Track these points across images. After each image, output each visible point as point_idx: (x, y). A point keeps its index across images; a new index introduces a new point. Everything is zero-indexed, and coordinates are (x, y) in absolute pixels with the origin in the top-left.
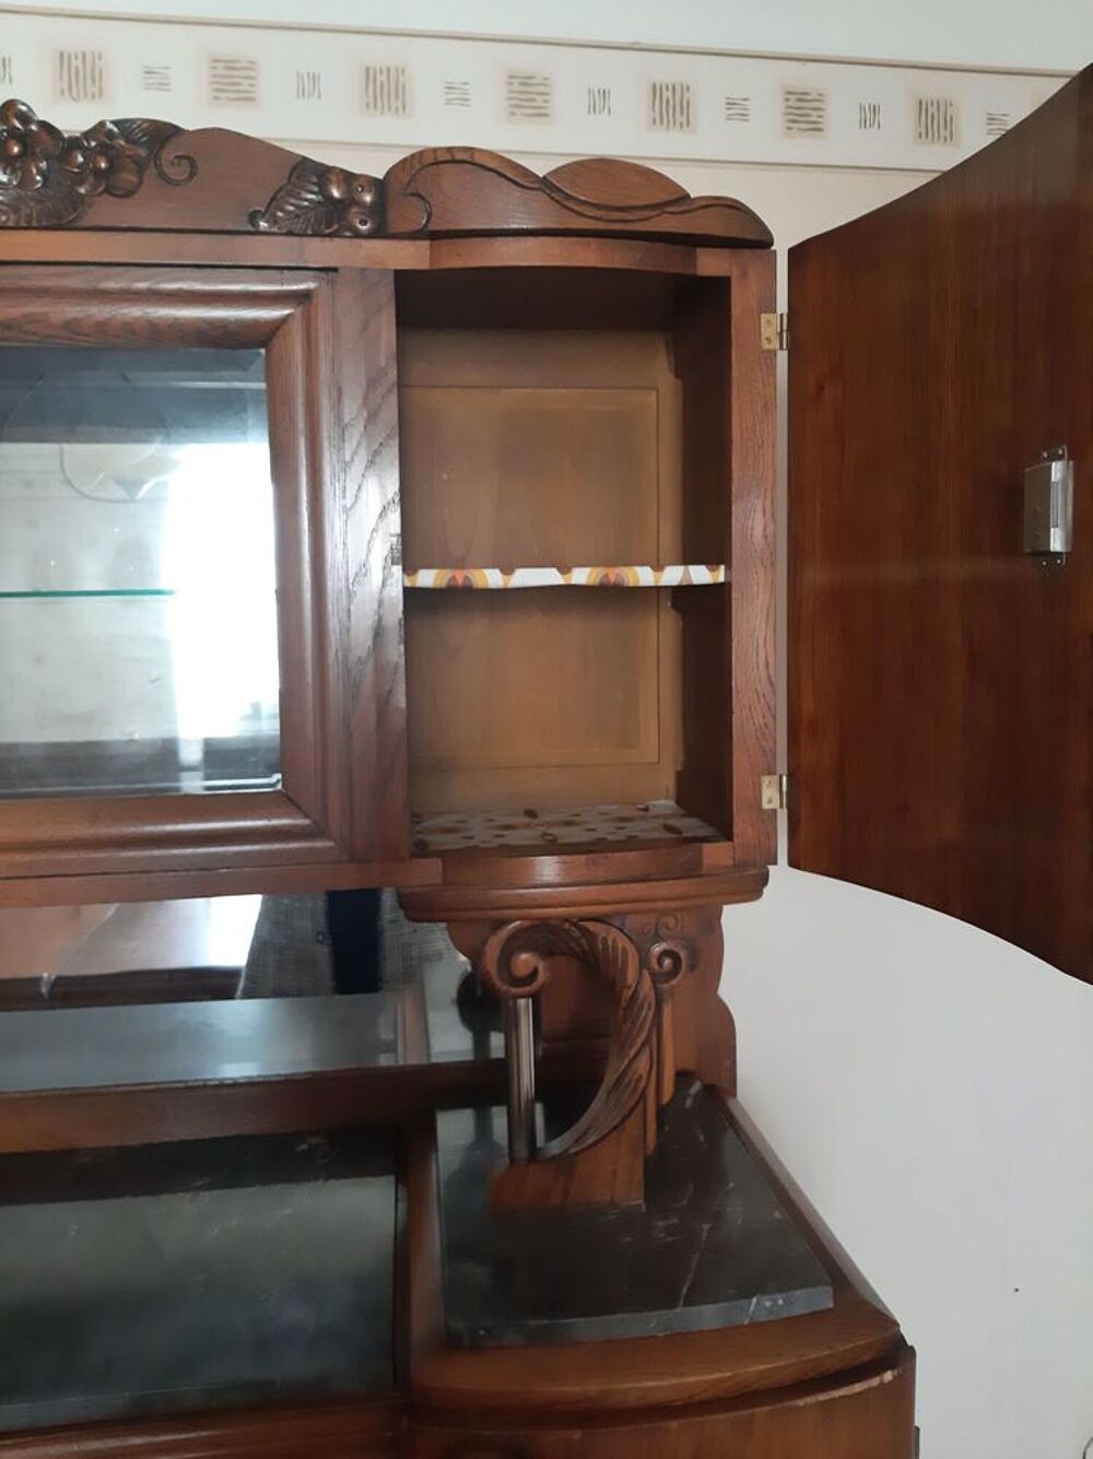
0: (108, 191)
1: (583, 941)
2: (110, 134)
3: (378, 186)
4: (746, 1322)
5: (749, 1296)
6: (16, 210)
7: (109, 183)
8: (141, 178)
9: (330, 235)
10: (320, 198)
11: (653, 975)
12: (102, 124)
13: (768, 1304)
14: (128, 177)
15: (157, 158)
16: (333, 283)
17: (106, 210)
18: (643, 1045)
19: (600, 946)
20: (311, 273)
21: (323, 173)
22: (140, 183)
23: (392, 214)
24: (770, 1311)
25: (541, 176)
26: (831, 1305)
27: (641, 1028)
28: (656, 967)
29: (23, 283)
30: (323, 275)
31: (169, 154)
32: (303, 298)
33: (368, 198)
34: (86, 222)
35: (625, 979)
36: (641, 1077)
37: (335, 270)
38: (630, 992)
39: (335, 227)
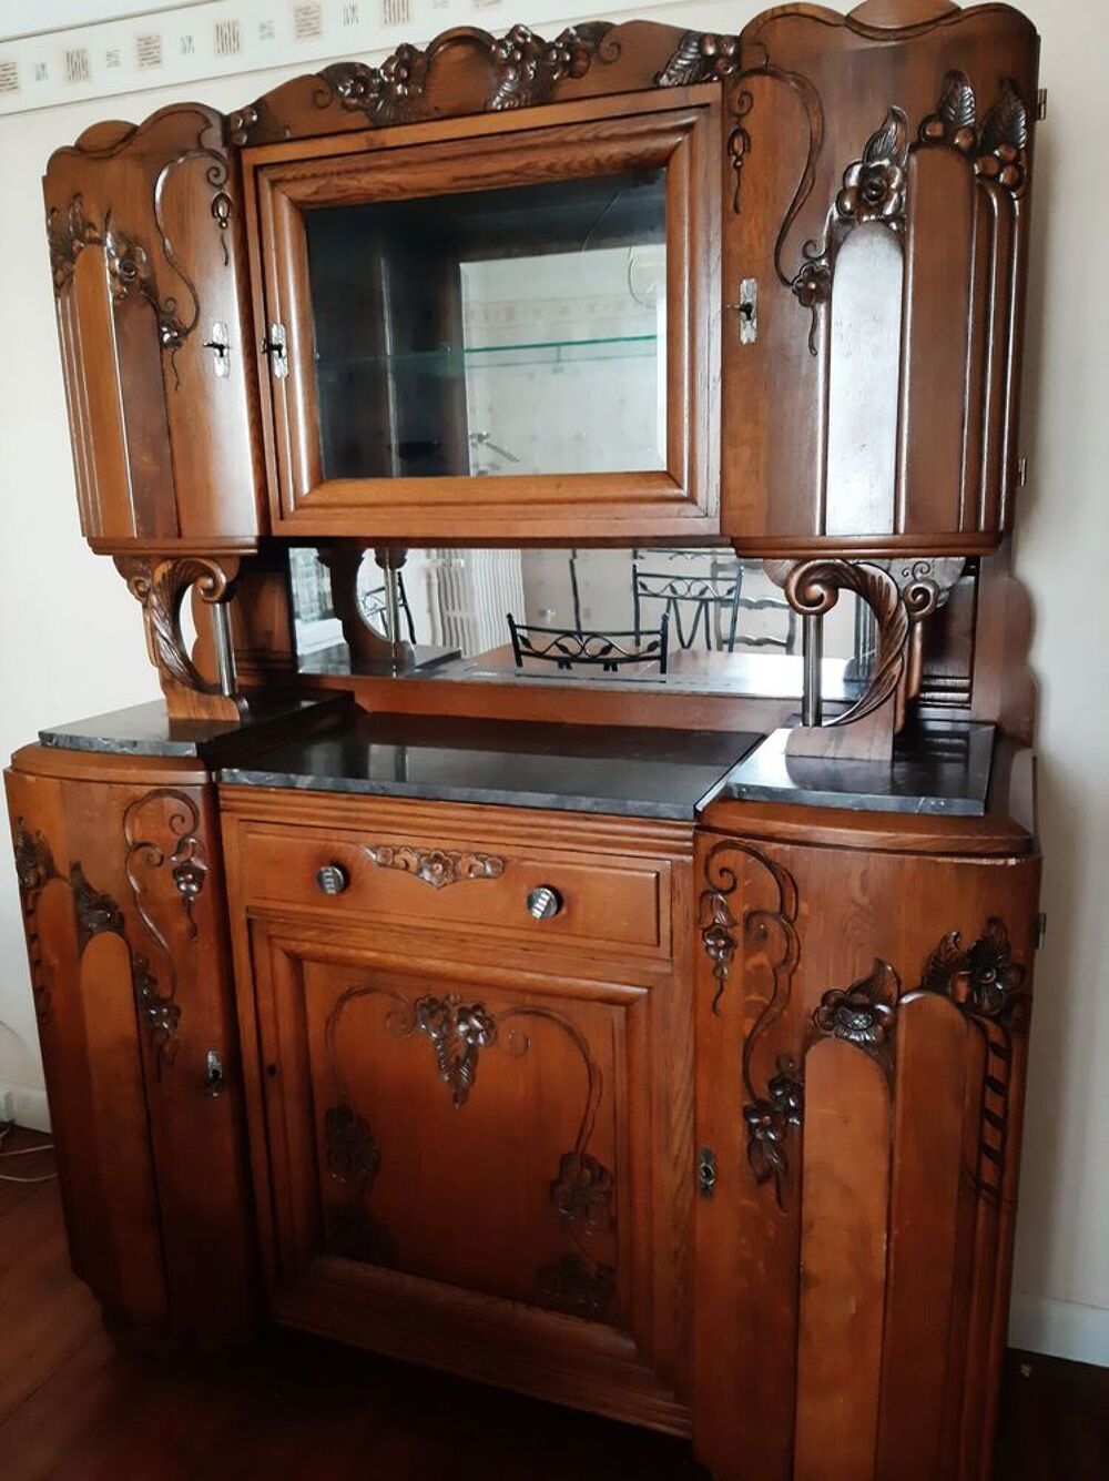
0: (570, 75)
1: (858, 578)
2: (571, 37)
3: (736, 40)
4: (916, 812)
5: (920, 795)
6: (519, 96)
7: (571, 70)
8: (589, 62)
9: (706, 81)
10: (699, 56)
11: (908, 605)
12: (567, 30)
13: (933, 803)
14: (582, 63)
15: (597, 48)
16: (708, 115)
17: (569, 87)
18: (897, 654)
19: (870, 582)
20: (693, 110)
21: (702, 38)
22: (588, 67)
23: (744, 59)
24: (933, 807)
25: (845, 14)
26: (982, 814)
27: (897, 643)
28: (911, 599)
29: (523, 143)
30: (702, 110)
31: (605, 44)
32: (689, 128)
33: (731, 51)
34: (559, 98)
35: (887, 606)
36: (894, 676)
37: (708, 105)
38: (890, 616)
39: (708, 76)
